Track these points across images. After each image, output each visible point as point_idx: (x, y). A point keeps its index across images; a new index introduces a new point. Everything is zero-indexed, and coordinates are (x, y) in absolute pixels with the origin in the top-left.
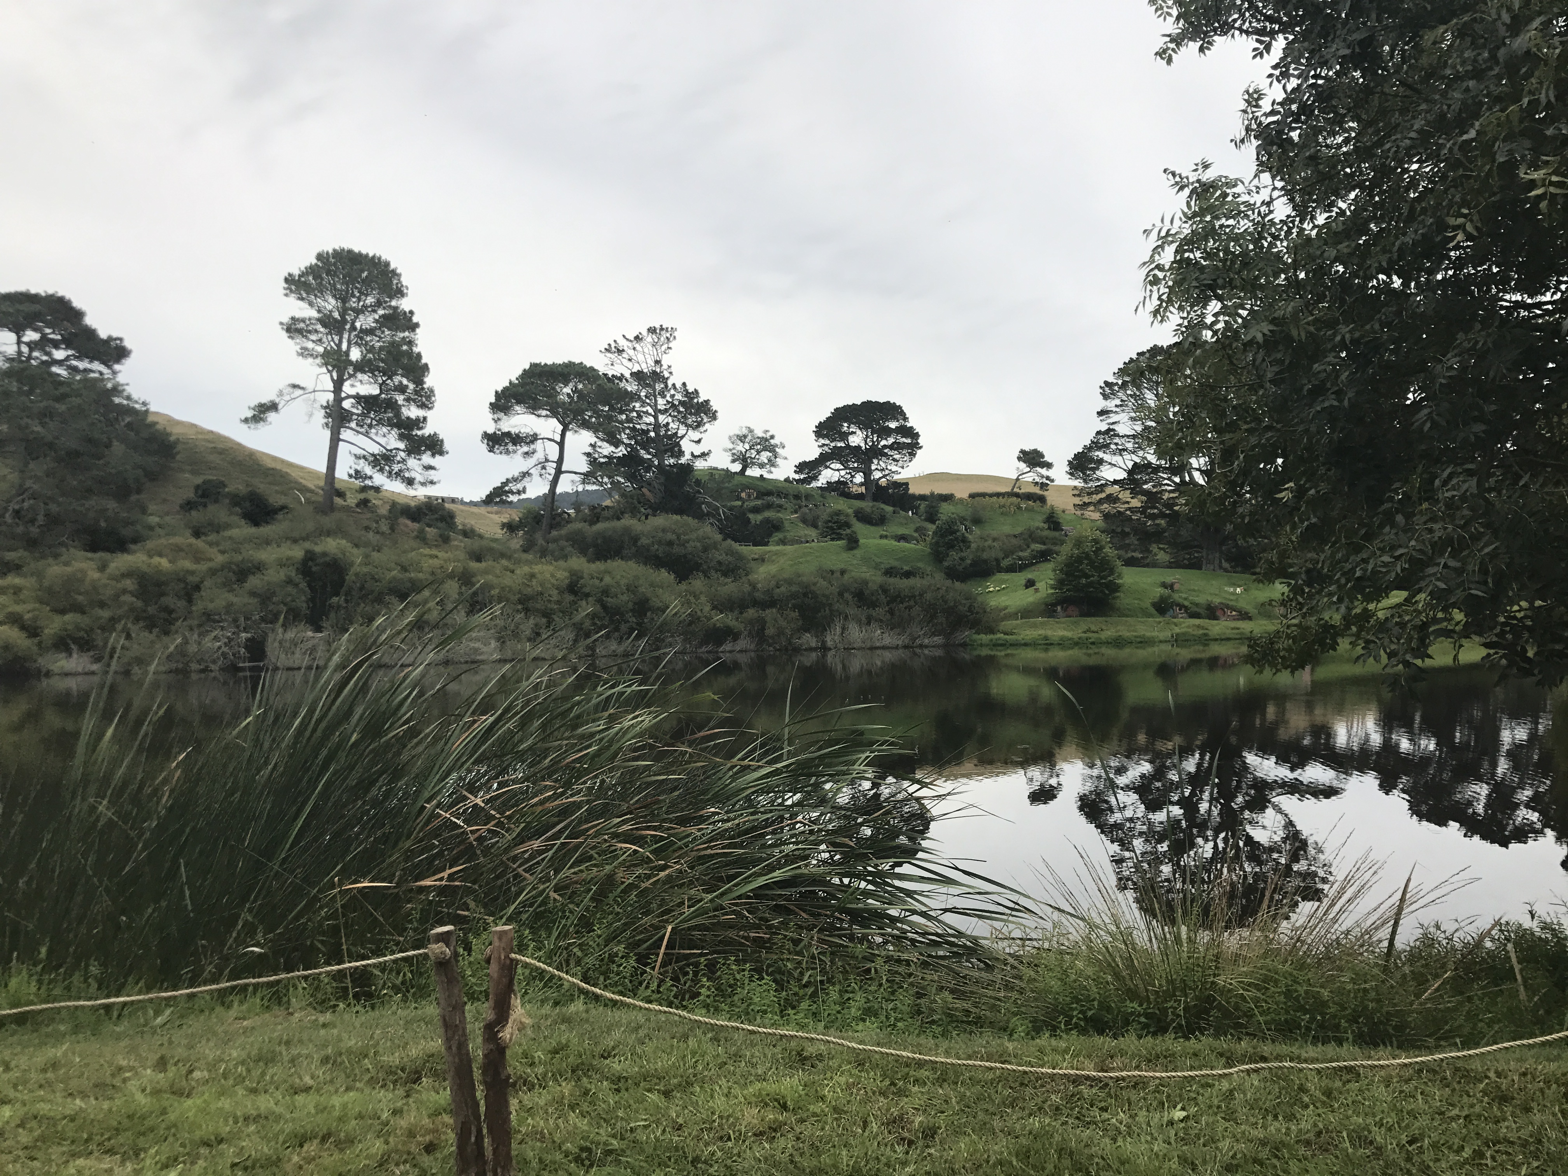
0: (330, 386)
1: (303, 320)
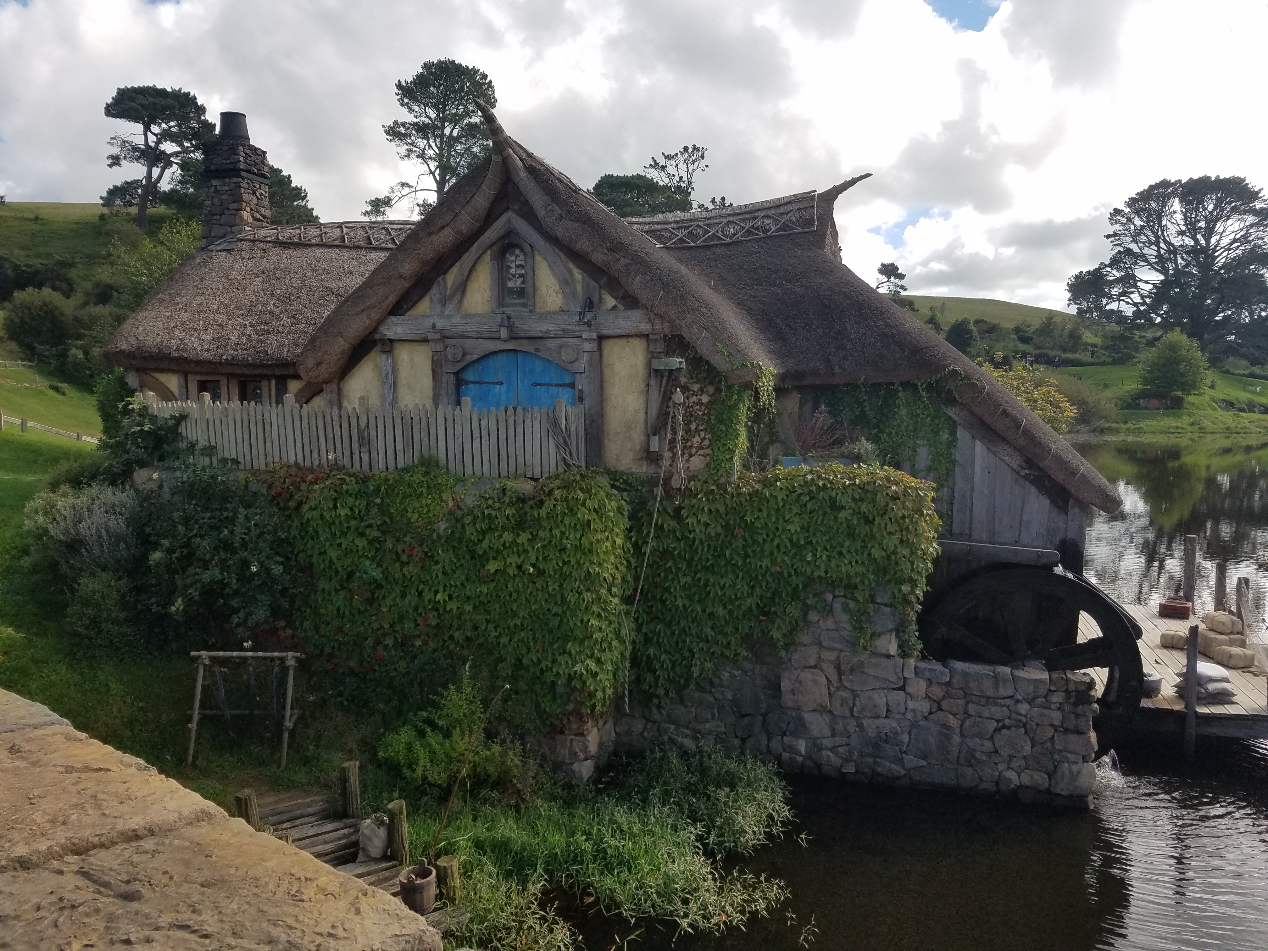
0: (434, 186)
1: (403, 124)
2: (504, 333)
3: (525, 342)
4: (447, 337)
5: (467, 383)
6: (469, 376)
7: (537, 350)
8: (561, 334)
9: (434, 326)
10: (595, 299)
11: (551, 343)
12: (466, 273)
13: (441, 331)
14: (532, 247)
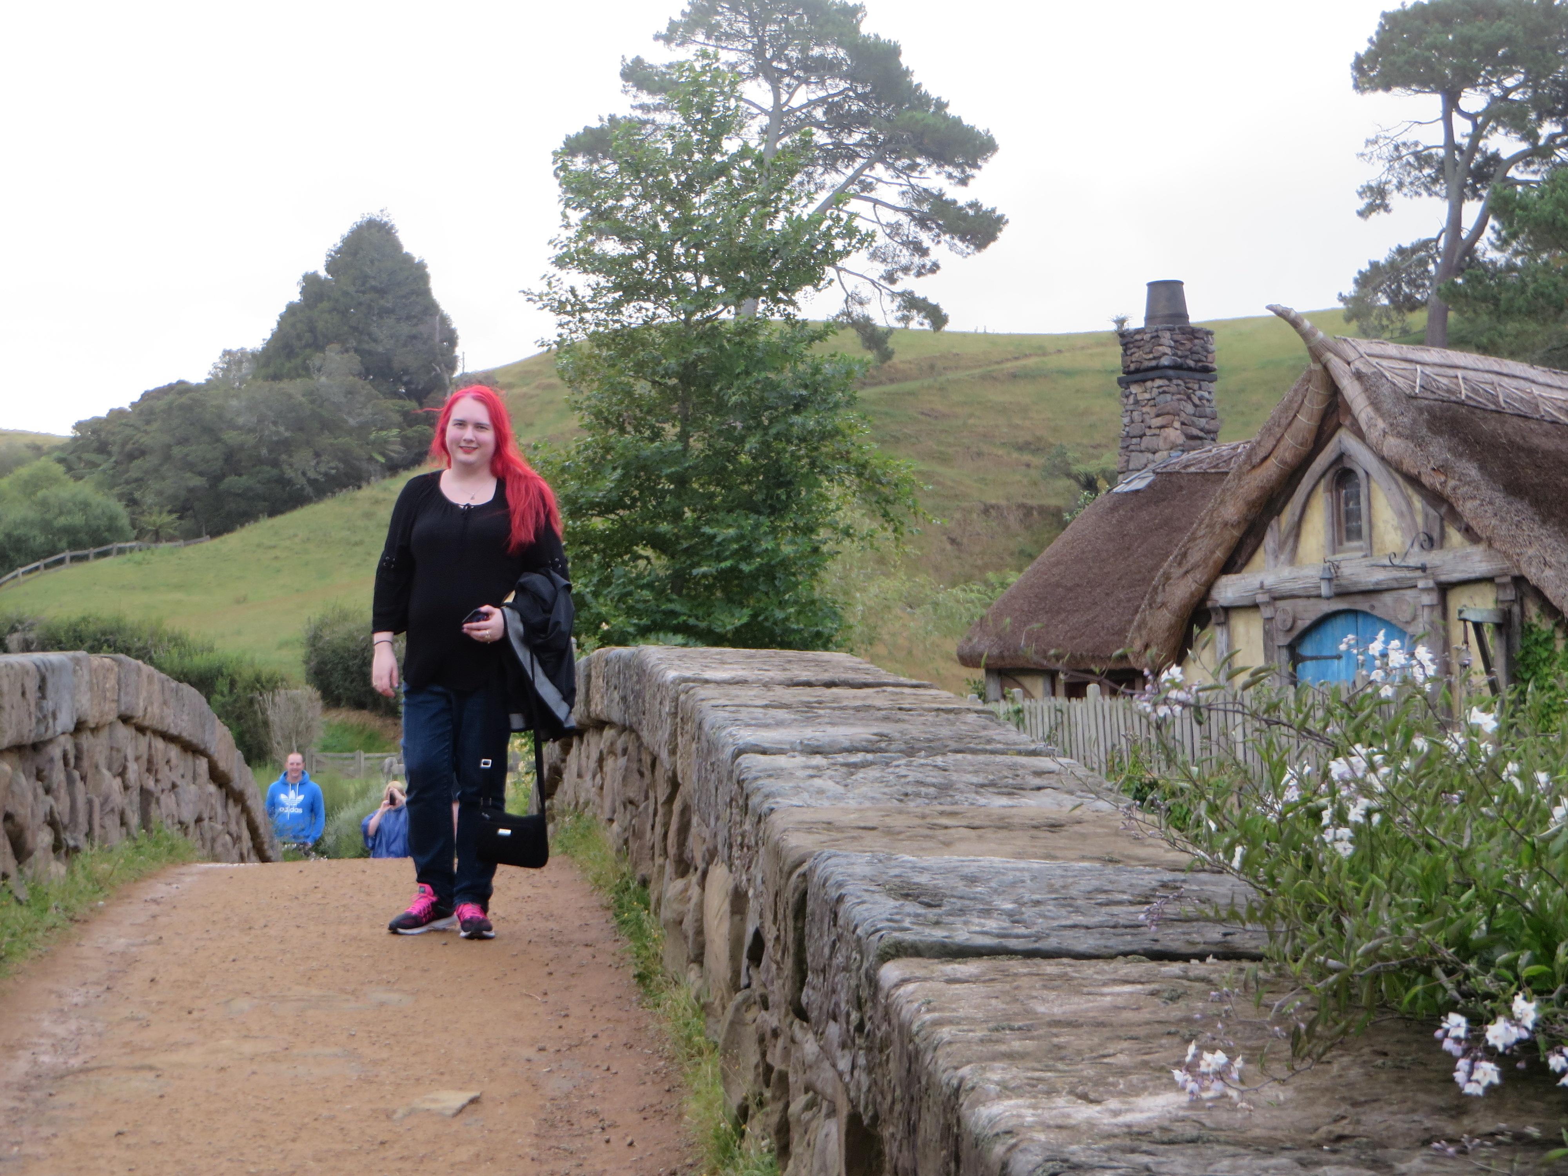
2: (1325, 590)
3: (1359, 598)
4: (1275, 599)
5: (1303, 659)
6: (1307, 649)
7: (1373, 607)
8: (1396, 585)
9: (1262, 586)
10: (1436, 535)
11: (1388, 598)
12: (1298, 513)
13: (1269, 591)
14: (1367, 473)
